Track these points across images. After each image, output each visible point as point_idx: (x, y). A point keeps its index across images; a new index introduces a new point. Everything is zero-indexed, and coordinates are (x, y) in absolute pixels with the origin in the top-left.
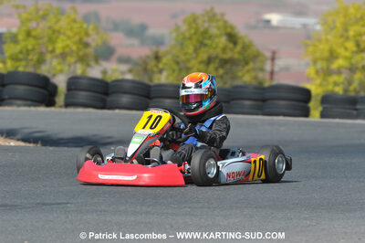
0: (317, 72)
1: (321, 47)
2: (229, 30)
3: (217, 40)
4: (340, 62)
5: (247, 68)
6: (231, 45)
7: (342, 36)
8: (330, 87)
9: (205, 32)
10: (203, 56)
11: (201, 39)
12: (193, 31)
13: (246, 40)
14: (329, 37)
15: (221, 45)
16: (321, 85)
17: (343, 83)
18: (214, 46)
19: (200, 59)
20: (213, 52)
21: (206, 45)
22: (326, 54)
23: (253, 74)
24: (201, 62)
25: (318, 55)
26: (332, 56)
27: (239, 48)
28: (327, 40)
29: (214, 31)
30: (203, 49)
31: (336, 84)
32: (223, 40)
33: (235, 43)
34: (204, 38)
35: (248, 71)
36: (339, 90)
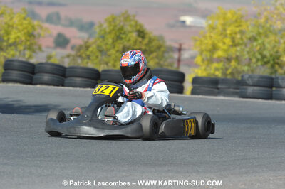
0: (203, 60)
1: (206, 41)
2: (138, 28)
3: (130, 35)
4: (219, 53)
5: (152, 56)
6: (140, 39)
7: (221, 34)
8: (212, 72)
9: (122, 28)
10: (119, 46)
11: (118, 34)
12: (112, 28)
13: (151, 35)
14: (212, 35)
15: (133, 39)
16: (205, 70)
17: (222, 69)
18: (127, 39)
19: (116, 49)
20: (127, 44)
21: (121, 38)
22: (210, 47)
23: (157, 61)
24: (118, 51)
25: (203, 47)
26: (214, 48)
27: (146, 41)
28: (211, 37)
29: (128, 28)
30: (119, 41)
31: (217, 69)
32: (134, 35)
33: (143, 37)
34: (121, 33)
35: (152, 59)
36: (219, 74)
